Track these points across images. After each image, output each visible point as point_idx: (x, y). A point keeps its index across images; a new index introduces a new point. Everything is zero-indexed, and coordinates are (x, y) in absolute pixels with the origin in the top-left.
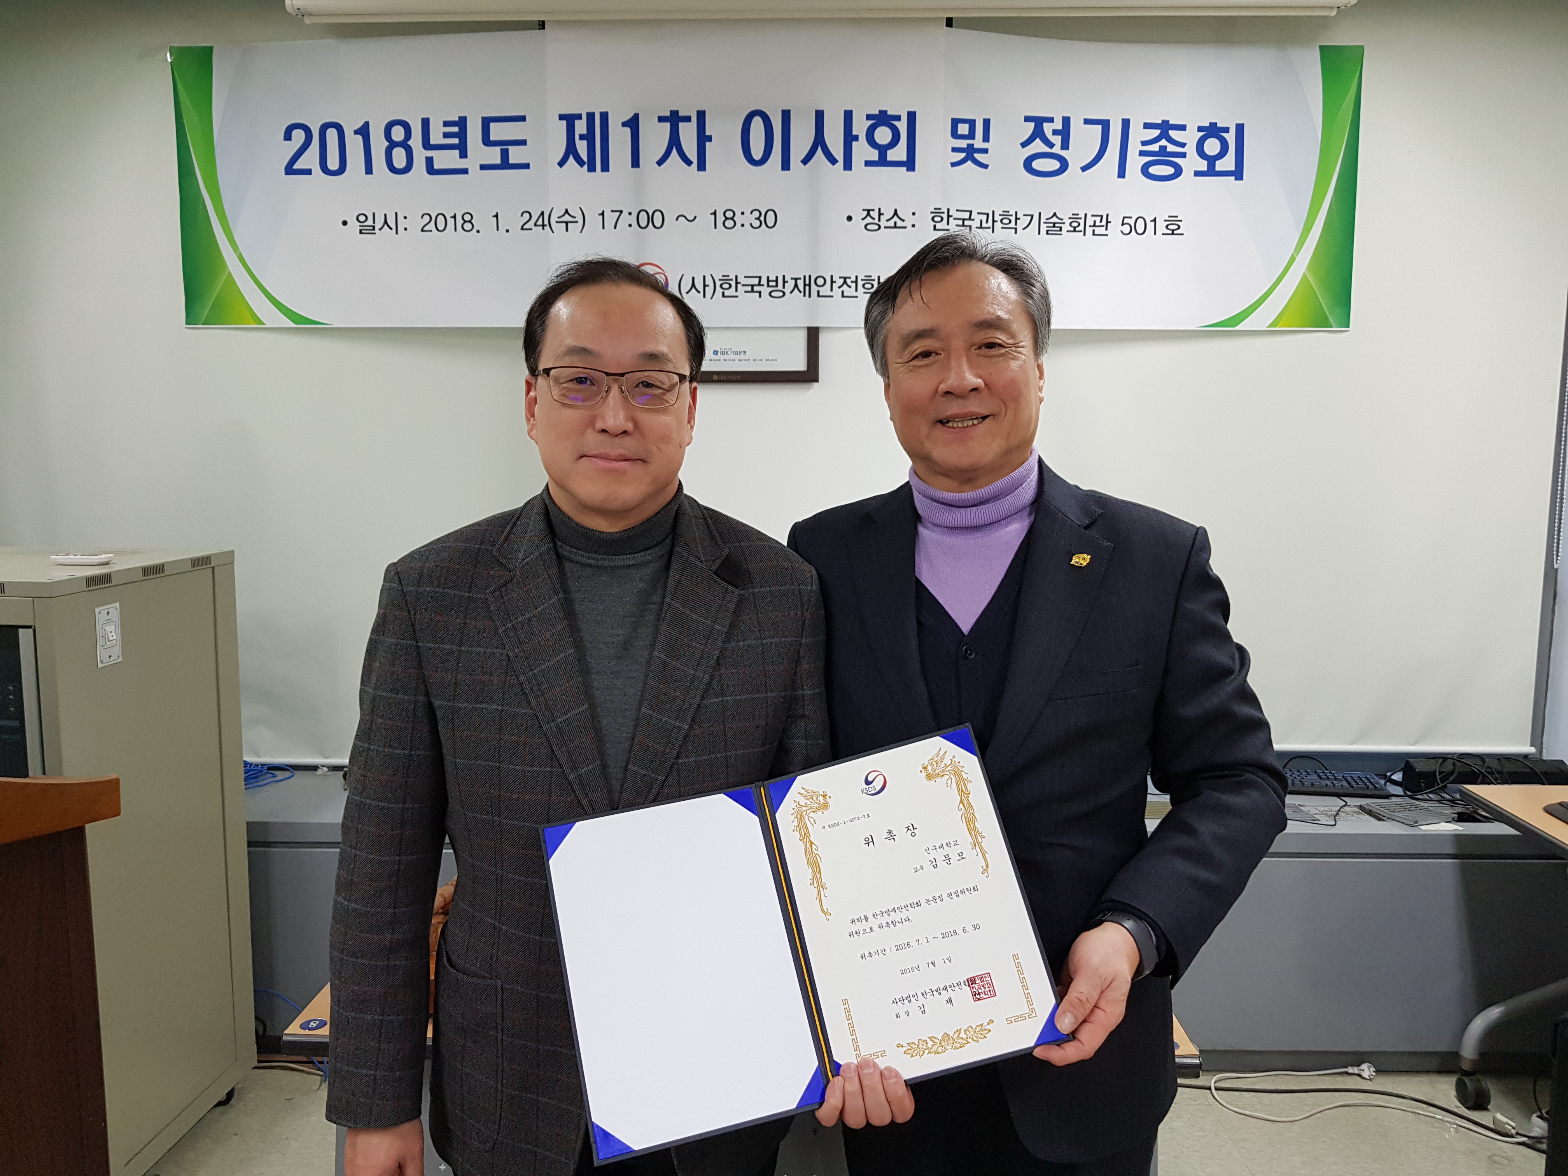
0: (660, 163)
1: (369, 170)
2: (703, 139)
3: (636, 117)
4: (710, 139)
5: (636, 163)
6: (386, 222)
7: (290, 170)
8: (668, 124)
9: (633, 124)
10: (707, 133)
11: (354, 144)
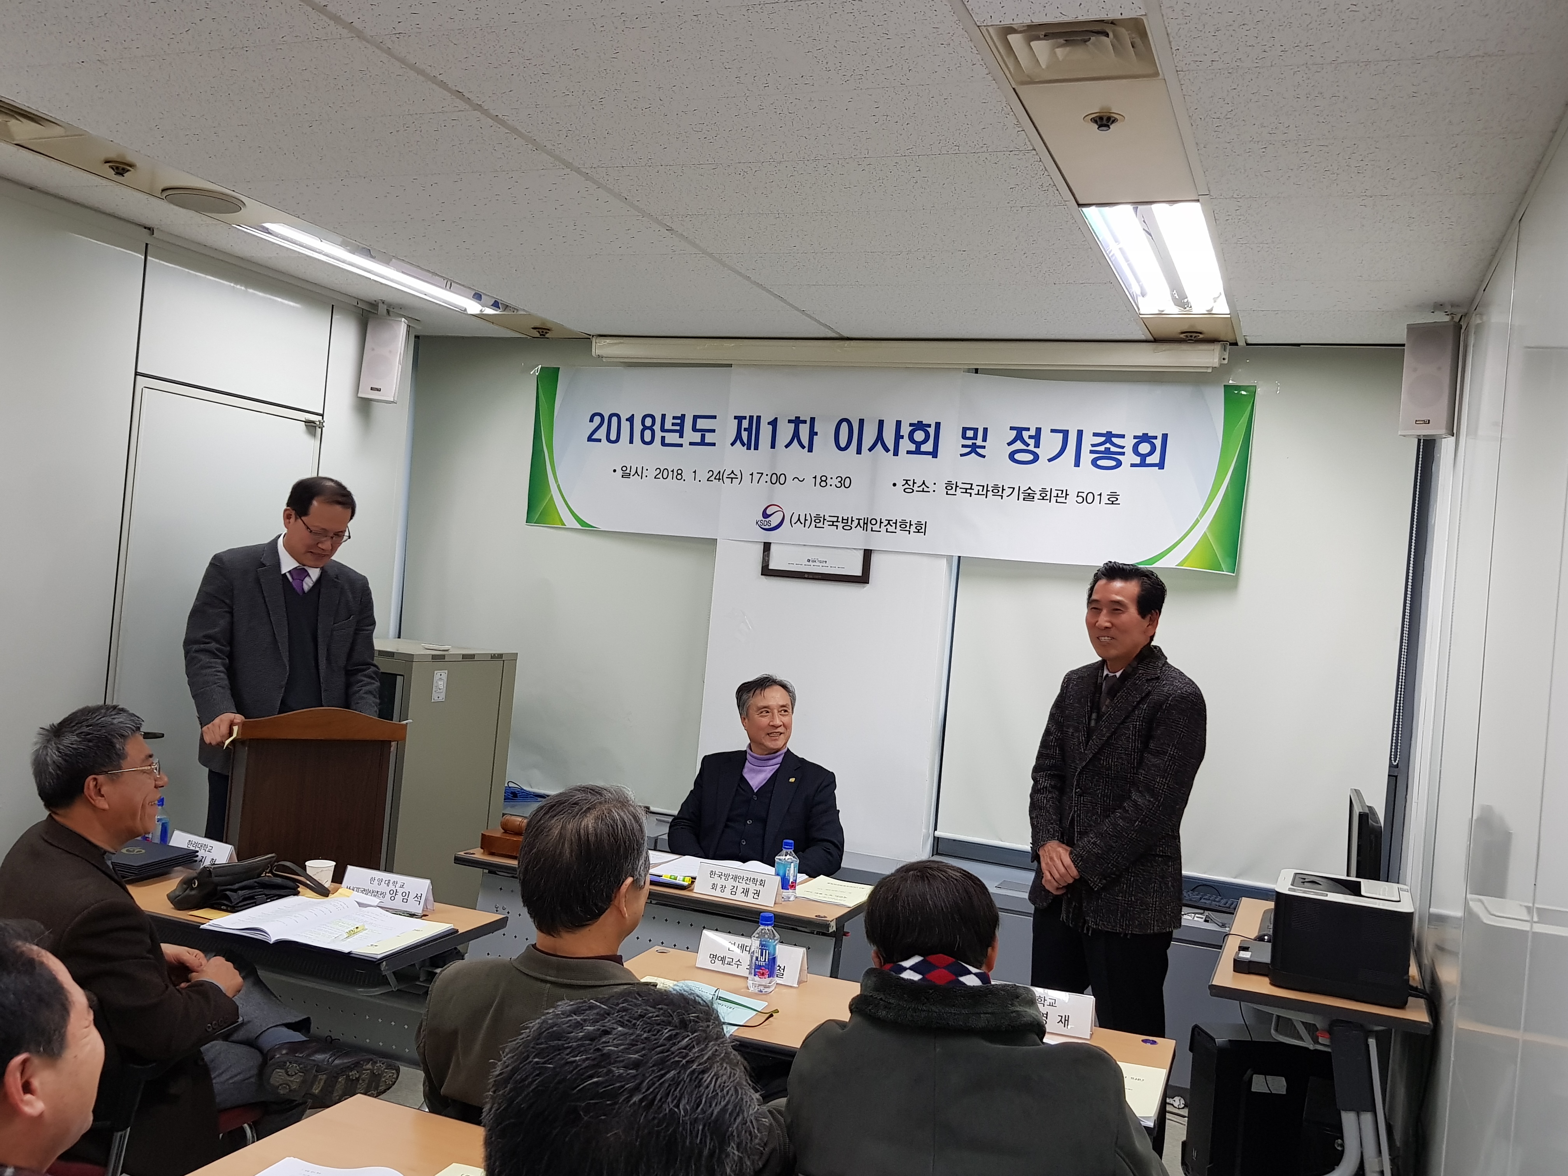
0: (787, 446)
1: (631, 442)
2: (813, 434)
3: (776, 419)
4: (816, 434)
5: (773, 446)
6: (636, 472)
7: (590, 439)
8: (793, 425)
9: (774, 423)
10: (815, 431)
11: (625, 426)
